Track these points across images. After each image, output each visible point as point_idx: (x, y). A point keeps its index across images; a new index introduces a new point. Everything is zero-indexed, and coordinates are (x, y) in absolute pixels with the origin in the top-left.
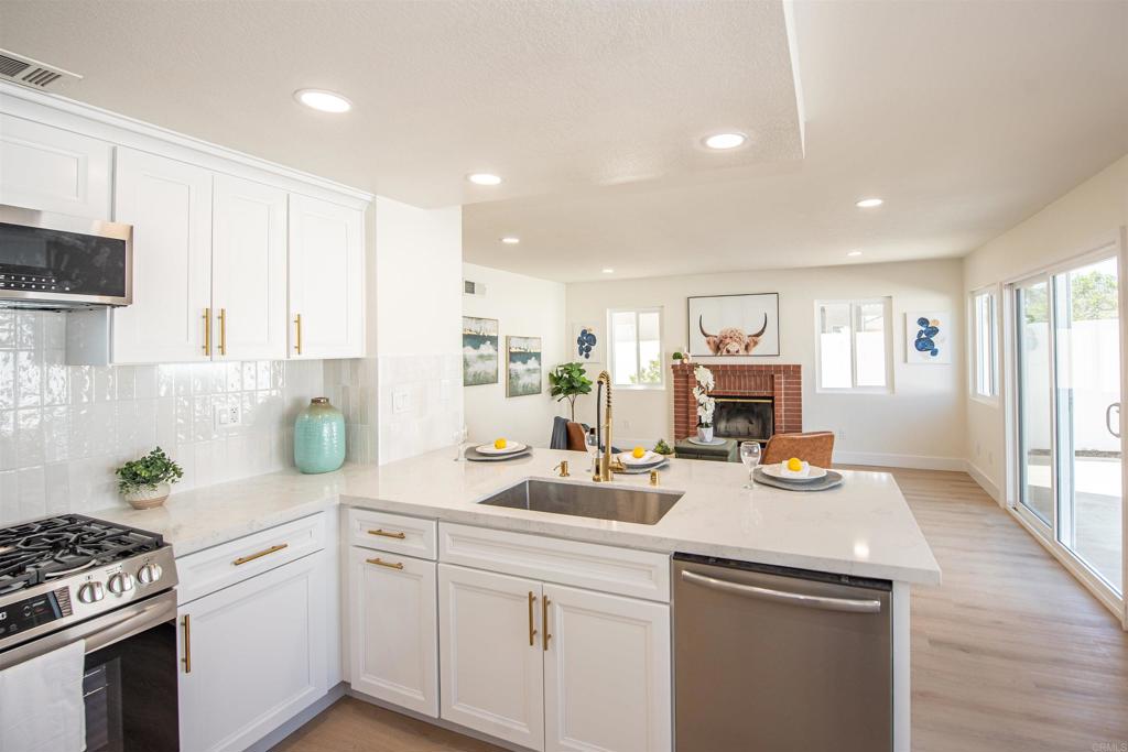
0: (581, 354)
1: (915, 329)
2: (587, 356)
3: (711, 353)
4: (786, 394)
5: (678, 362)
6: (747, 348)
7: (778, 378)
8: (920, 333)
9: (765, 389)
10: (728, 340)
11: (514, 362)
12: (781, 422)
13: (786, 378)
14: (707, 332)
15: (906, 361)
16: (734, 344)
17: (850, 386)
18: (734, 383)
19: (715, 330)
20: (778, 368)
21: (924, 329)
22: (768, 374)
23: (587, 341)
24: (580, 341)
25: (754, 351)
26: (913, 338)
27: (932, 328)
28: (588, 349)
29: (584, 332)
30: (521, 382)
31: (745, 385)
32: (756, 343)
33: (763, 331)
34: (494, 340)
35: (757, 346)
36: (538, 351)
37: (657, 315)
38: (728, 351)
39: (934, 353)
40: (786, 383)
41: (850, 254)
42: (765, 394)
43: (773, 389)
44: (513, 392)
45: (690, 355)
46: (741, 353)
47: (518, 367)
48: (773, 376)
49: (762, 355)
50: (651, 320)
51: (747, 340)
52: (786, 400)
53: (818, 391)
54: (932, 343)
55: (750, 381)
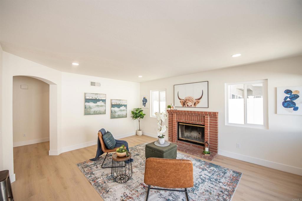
0: (143, 105)
1: (282, 96)
2: (145, 106)
3: (181, 106)
4: (210, 125)
5: (169, 109)
6: (195, 104)
7: (206, 117)
8: (286, 98)
9: (202, 122)
10: (188, 101)
11: (114, 107)
12: (208, 136)
13: (210, 118)
14: (180, 98)
15: (276, 113)
16: (190, 102)
17: (243, 123)
18: (189, 118)
19: (183, 97)
20: (206, 113)
21: (288, 96)
22: (203, 115)
23: (145, 101)
24: (143, 101)
25: (198, 106)
26: (281, 100)
27: (294, 95)
28: (145, 104)
29: (144, 98)
30: (117, 114)
31: (193, 119)
32: (198, 102)
33: (201, 97)
34: (104, 101)
35: (199, 104)
36: (126, 104)
37: (165, 92)
38: (188, 105)
39: (296, 109)
40: (210, 120)
41: (234, 56)
42: (201, 123)
43: (204, 122)
44: (113, 117)
45: (174, 107)
46: (192, 106)
47: (116, 109)
48: (204, 116)
49: (201, 107)
50: (163, 94)
51: (195, 101)
52: (210, 127)
53: (226, 124)
54: (294, 104)
55: (195, 118)
